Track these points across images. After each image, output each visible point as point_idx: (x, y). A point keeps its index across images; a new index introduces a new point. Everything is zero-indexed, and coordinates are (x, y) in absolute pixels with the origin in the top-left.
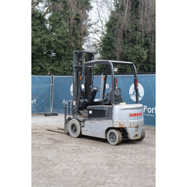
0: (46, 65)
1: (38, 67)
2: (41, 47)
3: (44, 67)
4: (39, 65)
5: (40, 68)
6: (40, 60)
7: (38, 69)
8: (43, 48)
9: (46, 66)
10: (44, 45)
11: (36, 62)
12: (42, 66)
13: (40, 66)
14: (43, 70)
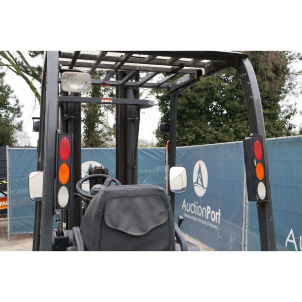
0: (206, 129)
1: (192, 135)
2: (195, 100)
3: (202, 134)
4: (194, 130)
5: (194, 135)
6: (195, 123)
7: (191, 137)
8: (198, 100)
9: (206, 132)
10: (201, 96)
11: (188, 126)
12: (199, 132)
13: (194, 132)
14: (201, 139)
